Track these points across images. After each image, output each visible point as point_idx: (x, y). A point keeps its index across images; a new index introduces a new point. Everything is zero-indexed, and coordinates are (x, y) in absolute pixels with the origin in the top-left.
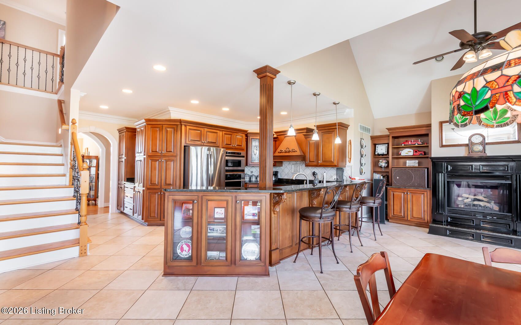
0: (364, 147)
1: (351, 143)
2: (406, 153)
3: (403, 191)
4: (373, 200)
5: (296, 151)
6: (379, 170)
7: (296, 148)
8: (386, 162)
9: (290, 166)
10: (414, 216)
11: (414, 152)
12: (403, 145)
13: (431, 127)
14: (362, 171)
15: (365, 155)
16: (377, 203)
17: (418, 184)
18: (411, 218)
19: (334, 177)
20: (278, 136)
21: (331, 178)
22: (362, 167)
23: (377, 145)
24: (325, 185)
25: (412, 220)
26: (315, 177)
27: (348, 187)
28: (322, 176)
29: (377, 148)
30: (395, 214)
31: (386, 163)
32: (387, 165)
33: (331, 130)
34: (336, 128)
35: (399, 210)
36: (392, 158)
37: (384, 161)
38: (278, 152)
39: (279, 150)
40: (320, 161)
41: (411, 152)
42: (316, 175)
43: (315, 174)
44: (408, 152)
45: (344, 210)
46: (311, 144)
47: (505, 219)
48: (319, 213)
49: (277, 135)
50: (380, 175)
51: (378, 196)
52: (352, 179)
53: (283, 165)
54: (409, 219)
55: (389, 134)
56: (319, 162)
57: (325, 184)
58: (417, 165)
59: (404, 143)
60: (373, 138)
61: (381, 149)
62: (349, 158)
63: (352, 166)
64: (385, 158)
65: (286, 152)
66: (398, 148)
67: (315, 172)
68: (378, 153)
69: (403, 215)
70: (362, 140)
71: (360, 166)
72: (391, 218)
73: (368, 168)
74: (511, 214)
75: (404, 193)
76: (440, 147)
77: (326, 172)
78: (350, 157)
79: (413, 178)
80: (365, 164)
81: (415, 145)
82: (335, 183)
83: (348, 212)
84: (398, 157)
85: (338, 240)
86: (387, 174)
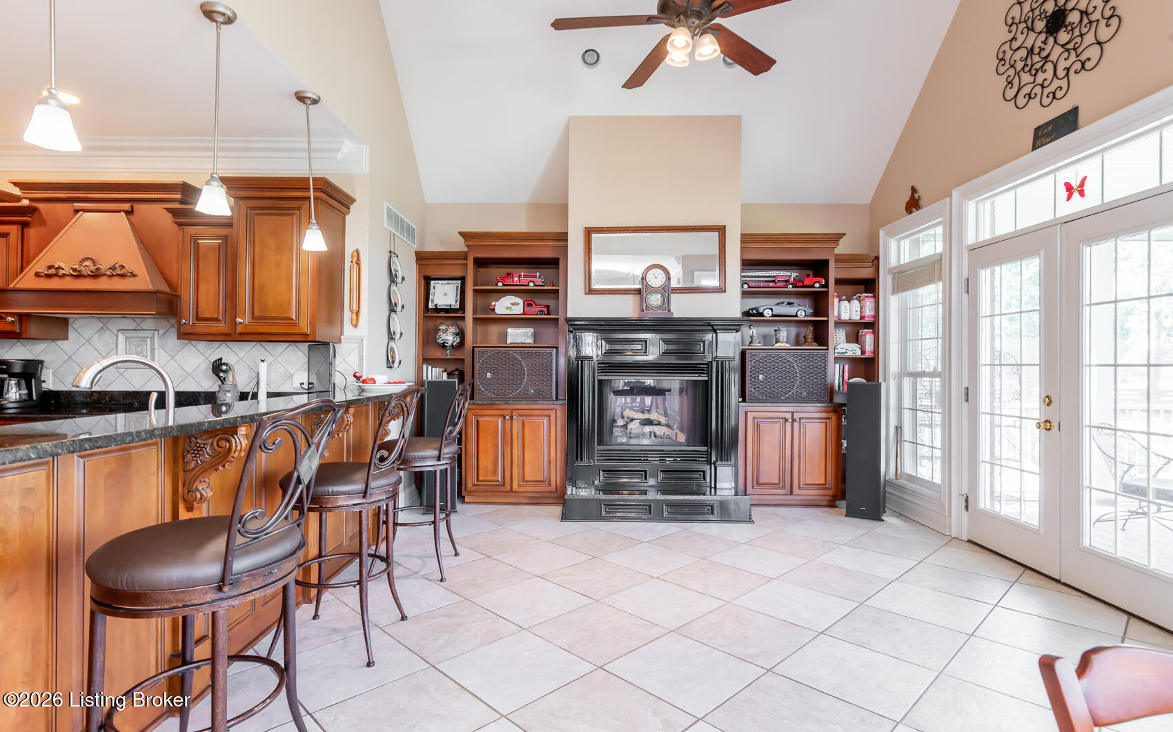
0: (399, 280)
1: (358, 259)
2: (507, 308)
3: (501, 412)
4: (435, 449)
5: (134, 275)
6: (438, 354)
7: (133, 259)
8: (457, 331)
9: (108, 337)
10: (528, 477)
11: (526, 305)
12: (500, 284)
13: (566, 240)
14: (392, 357)
15: (403, 307)
16: (446, 458)
17: (535, 391)
18: (519, 485)
19: (301, 377)
20: (39, 205)
21: (289, 382)
22: (392, 344)
23: (432, 282)
24: (263, 408)
25: (522, 489)
26: (223, 381)
27: (352, 411)
28: (255, 375)
29: (432, 291)
30: (480, 479)
31: (457, 335)
32: (458, 340)
33: (287, 204)
34: (309, 198)
35: (491, 467)
36: (473, 318)
37: (452, 329)
38: (37, 275)
39: (40, 264)
40: (244, 320)
41: (518, 304)
42: (225, 372)
43: (224, 368)
44: (512, 304)
45: (340, 503)
46: (202, 252)
47: (696, 460)
48: (212, 560)
49: (31, 200)
50: (441, 370)
51: (451, 432)
52: (364, 382)
53: (72, 334)
54: (515, 487)
55: (466, 249)
56: (239, 320)
57: (263, 405)
58: (530, 341)
59: (502, 279)
60: (423, 258)
61: (444, 294)
62: (352, 311)
63: (362, 340)
64: (454, 321)
65: (79, 276)
66: (487, 294)
67: (221, 359)
68: (436, 305)
69: (500, 480)
70: (394, 259)
71: (387, 340)
72: (470, 493)
73: (408, 348)
74: (704, 449)
75: (505, 417)
76: (586, 294)
77: (269, 359)
78: (355, 308)
79: (524, 374)
80: (401, 334)
81: (528, 285)
82: (303, 399)
83: (357, 509)
84: (487, 319)
85: (316, 617)
86: (460, 367)
